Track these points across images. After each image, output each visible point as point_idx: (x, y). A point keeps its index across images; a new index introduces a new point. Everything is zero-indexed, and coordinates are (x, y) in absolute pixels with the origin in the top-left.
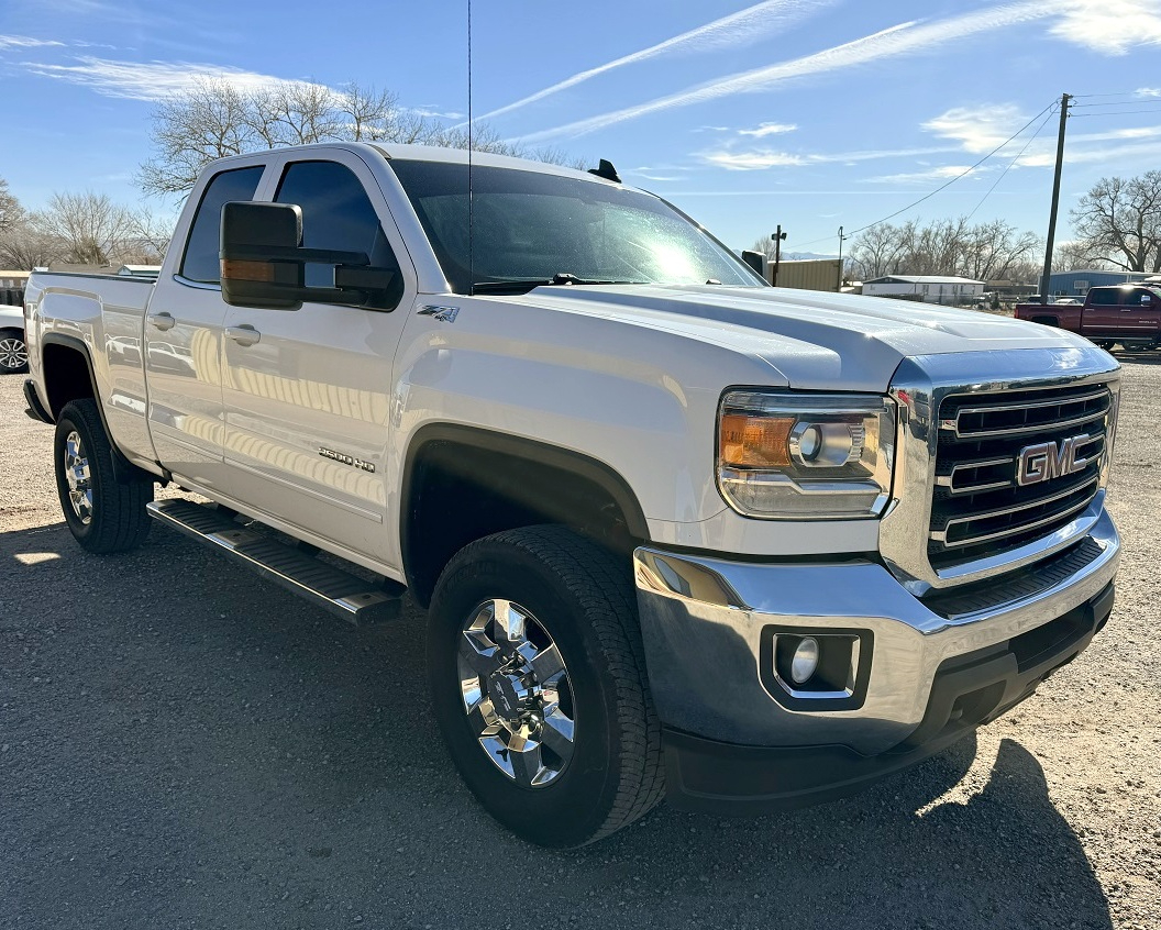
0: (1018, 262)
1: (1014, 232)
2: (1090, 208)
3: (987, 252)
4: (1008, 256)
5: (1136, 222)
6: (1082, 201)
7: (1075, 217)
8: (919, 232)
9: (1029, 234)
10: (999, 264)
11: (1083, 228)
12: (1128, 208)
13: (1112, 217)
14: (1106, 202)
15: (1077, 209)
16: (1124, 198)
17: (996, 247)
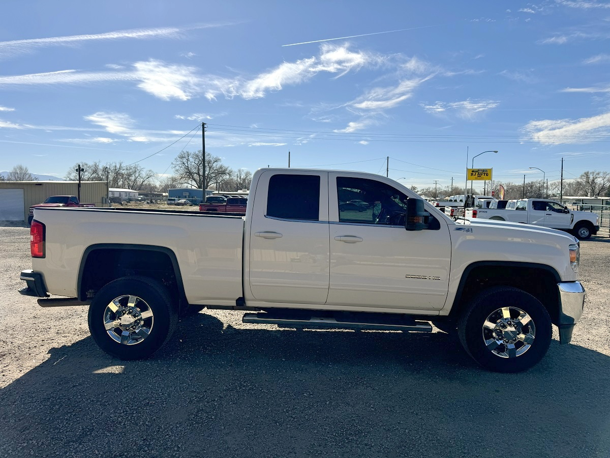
0: (146, 182)
1: (144, 170)
2: (179, 162)
3: (133, 178)
4: (142, 180)
5: (197, 169)
6: (176, 159)
7: (174, 166)
8: (101, 167)
9: (150, 171)
10: (139, 183)
11: (177, 170)
12: (193, 163)
13: (188, 167)
14: (185, 160)
15: (174, 163)
16: (191, 159)
17: (137, 175)
